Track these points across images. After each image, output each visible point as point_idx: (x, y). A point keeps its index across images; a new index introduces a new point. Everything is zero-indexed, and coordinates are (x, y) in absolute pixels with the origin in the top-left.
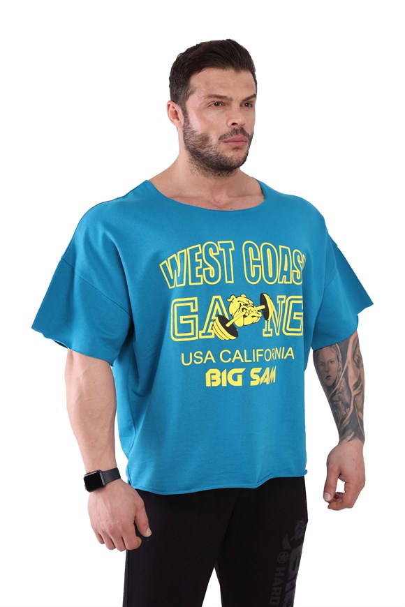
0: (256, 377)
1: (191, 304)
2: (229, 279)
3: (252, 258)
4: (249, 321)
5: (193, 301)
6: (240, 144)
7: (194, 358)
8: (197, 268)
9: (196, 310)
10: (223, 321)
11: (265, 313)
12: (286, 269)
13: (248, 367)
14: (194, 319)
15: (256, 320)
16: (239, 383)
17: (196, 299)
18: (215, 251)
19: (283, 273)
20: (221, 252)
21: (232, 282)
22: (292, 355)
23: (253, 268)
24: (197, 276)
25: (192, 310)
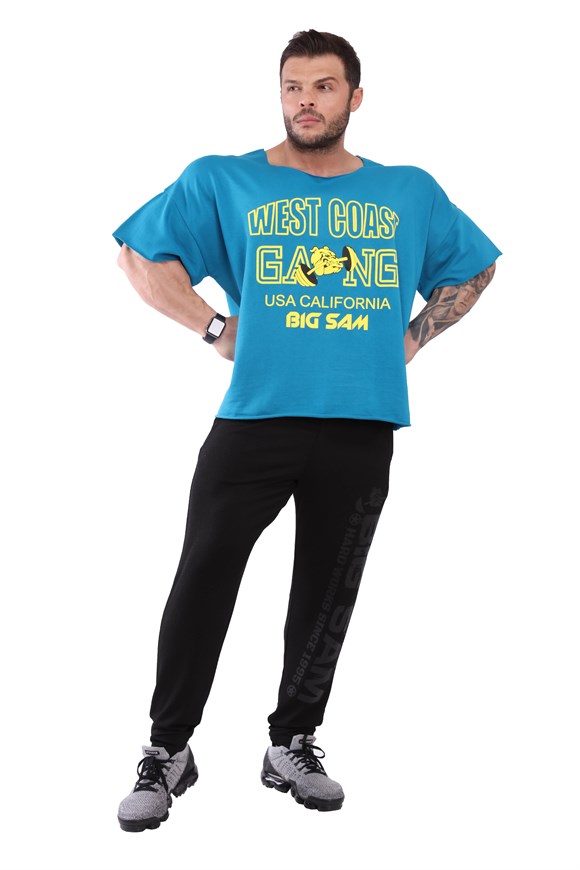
0: (334, 322)
1: (276, 252)
2: (313, 232)
3: (337, 213)
4: (329, 271)
5: (279, 249)
6: (309, 123)
7: (276, 300)
8: (284, 220)
9: (281, 257)
10: (305, 269)
11: (347, 265)
12: (371, 224)
13: (325, 312)
14: (279, 265)
15: (336, 270)
16: (315, 326)
17: (281, 247)
18: (301, 206)
19: (368, 228)
20: (307, 208)
21: (316, 235)
22: (388, 305)
23: (337, 224)
24: (283, 227)
25: (277, 257)
